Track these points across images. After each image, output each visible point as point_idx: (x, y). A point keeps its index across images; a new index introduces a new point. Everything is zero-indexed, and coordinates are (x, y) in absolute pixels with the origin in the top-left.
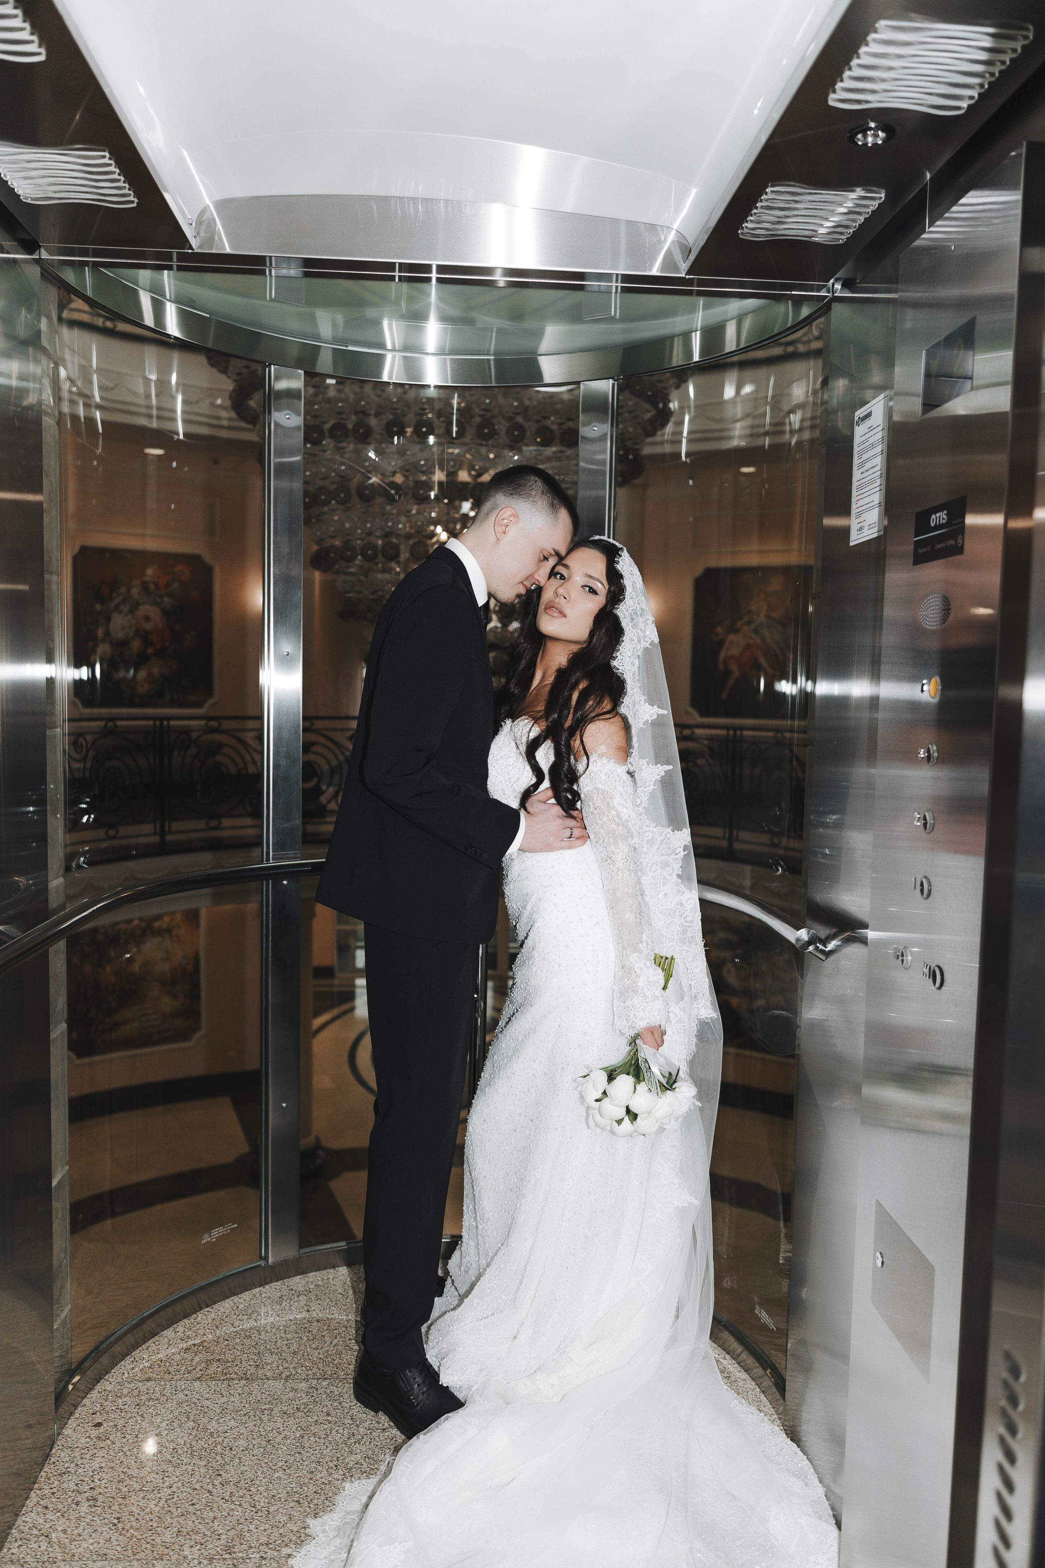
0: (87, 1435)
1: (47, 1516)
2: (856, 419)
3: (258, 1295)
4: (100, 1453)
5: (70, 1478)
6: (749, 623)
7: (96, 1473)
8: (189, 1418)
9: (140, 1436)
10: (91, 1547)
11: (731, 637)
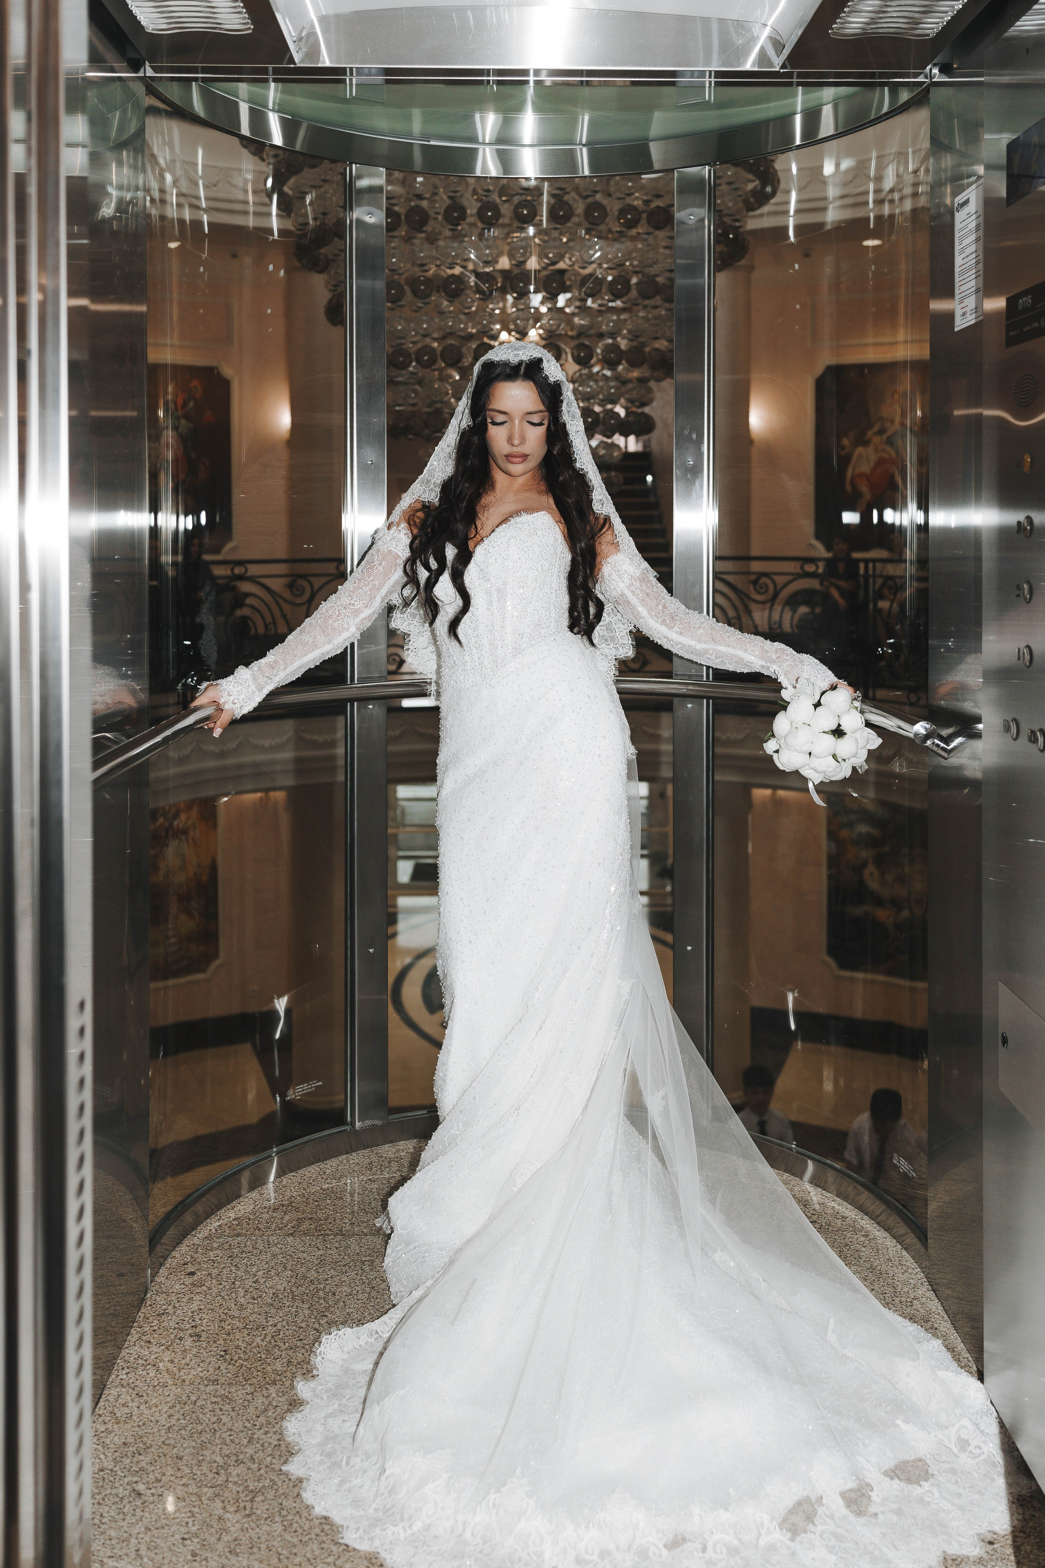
0: (181, 1282)
1: (151, 1349)
2: (956, 205)
3: (345, 1162)
4: (198, 1297)
5: (170, 1318)
6: (881, 432)
7: (196, 1314)
8: (285, 1268)
9: (237, 1283)
10: (201, 1374)
11: (860, 450)
